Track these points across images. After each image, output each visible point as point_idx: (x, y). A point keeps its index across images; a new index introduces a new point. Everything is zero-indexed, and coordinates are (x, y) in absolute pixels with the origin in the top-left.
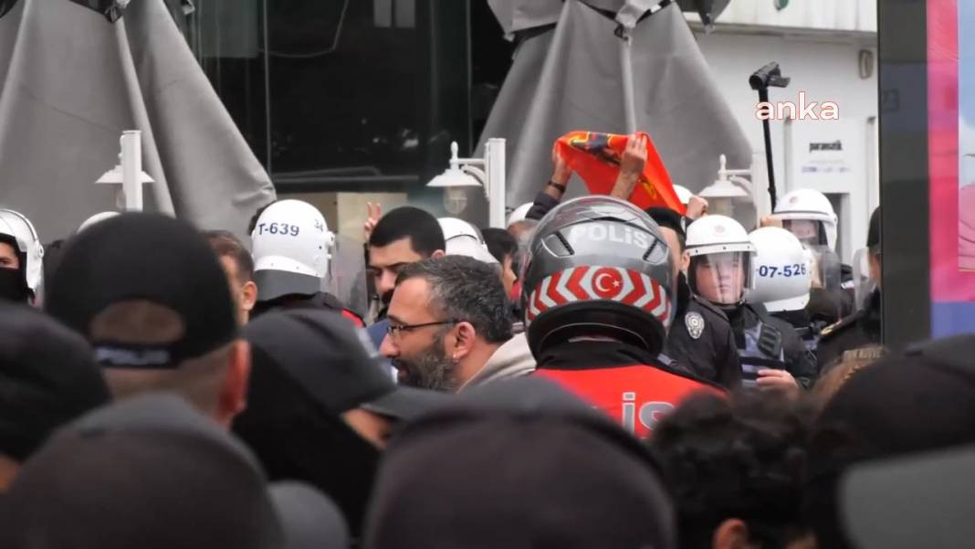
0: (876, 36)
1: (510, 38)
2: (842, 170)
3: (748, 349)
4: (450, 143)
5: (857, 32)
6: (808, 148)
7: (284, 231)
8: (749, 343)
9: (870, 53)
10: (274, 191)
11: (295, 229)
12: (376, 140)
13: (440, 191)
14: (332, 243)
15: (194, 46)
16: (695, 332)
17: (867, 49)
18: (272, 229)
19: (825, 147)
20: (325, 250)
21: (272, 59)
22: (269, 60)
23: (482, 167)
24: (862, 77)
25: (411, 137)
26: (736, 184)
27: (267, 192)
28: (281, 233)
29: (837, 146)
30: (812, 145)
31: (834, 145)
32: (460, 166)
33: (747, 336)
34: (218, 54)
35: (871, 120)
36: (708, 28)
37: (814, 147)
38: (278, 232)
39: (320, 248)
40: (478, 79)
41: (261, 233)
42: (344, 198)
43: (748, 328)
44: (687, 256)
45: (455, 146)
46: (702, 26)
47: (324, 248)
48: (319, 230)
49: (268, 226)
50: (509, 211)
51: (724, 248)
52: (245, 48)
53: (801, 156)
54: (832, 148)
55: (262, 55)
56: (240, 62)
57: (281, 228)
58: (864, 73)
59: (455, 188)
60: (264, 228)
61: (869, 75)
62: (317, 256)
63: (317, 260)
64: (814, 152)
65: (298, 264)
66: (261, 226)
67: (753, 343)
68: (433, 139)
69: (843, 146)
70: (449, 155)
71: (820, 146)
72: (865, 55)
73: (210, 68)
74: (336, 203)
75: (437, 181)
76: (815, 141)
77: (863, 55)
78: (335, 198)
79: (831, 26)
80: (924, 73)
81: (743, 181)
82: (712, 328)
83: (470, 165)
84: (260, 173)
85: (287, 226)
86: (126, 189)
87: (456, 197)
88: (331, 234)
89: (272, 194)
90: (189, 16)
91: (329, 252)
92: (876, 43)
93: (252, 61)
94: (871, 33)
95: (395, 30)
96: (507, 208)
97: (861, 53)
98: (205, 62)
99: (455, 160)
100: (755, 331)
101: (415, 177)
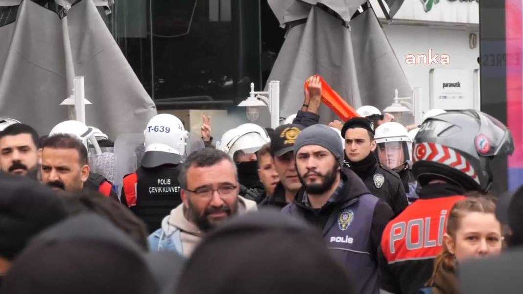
0: (478, 26)
1: (283, 27)
2: (460, 97)
3: (410, 193)
4: (250, 83)
5: (468, 24)
6: (442, 86)
7: (162, 130)
8: (411, 190)
9: (475, 35)
10: (156, 109)
11: (168, 129)
12: (210, 82)
13: (245, 109)
14: (187, 137)
15: (113, 31)
16: (378, 184)
17: (474, 33)
18: (156, 129)
19: (451, 85)
20: (183, 140)
21: (154, 38)
22: (153, 38)
23: (267, 96)
24: (472, 48)
25: (228, 80)
26: (403, 105)
27: (152, 109)
28: (160, 131)
29: (458, 85)
30: (444, 84)
31: (456, 84)
32: (256, 95)
33: (410, 186)
34: (126, 36)
35: (476, 71)
36: (389, 21)
37: (445, 85)
38: (159, 131)
39: (181, 139)
40: (265, 49)
41: (149, 131)
42: (193, 113)
43: (410, 182)
44: (375, 144)
45: (252, 85)
46: (386, 21)
47: (183, 139)
48: (180, 129)
49: (153, 128)
50: (282, 119)
51: (386, 140)
52: (140, 33)
53: (439, 90)
54: (454, 86)
55: (149, 36)
56: (138, 40)
57: (160, 129)
58: (472, 46)
59: (252, 107)
60: (151, 128)
61: (475, 47)
62: (179, 144)
63: (180, 145)
64: (445, 88)
65: (170, 148)
66: (149, 128)
67: (413, 190)
68: (241, 81)
69: (461, 85)
70: (250, 90)
71: (449, 85)
72: (473, 36)
73: (121, 43)
74: (189, 115)
75: (243, 104)
76: (446, 82)
77: (472, 36)
78: (189, 112)
79: (455, 21)
80: (505, 45)
81: (407, 103)
82: (389, 182)
83: (260, 95)
84: (148, 99)
85: (163, 127)
86: (76, 108)
87: (253, 112)
88: (186, 132)
89: (155, 110)
90: (110, 15)
91: (185, 142)
92: (478, 29)
93: (143, 39)
94: (476, 24)
95: (220, 23)
96: (280, 118)
97: (471, 35)
98: (119, 39)
99: (252, 92)
100: (415, 183)
101: (231, 102)
